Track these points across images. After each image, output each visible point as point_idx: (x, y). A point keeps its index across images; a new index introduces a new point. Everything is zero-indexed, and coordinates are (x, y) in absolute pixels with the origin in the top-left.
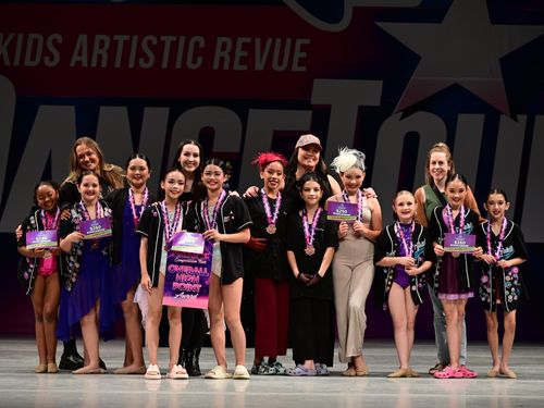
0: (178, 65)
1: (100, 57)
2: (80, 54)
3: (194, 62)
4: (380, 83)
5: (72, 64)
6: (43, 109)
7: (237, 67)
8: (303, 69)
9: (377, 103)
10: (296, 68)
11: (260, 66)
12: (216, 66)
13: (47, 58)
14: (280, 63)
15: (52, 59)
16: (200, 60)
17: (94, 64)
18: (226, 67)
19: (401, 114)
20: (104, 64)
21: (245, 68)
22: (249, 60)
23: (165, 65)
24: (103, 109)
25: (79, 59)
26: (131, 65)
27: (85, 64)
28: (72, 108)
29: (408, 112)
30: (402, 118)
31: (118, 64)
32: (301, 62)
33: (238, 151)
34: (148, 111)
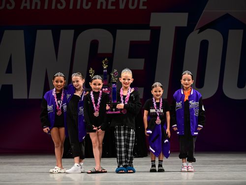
0: (78, 7)
1: (36, 4)
2: (26, 2)
3: (87, 5)
4: (187, 14)
5: (22, 7)
6: (6, 32)
7: (110, 7)
8: (145, 7)
9: (185, 25)
10: (141, 7)
11: (122, 6)
12: (99, 7)
13: (8, 5)
14: (133, 5)
15: (11, 5)
16: (90, 4)
17: (33, 8)
18: (104, 7)
19: (199, 30)
20: (39, 7)
21: (114, 8)
22: (116, 4)
23: (71, 7)
24: (38, 31)
25: (25, 5)
26: (53, 7)
27: (28, 8)
28: (22, 31)
29: (202, 29)
30: (199, 32)
31: (46, 7)
32: (144, 4)
33: (111, 52)
34: (62, 32)
